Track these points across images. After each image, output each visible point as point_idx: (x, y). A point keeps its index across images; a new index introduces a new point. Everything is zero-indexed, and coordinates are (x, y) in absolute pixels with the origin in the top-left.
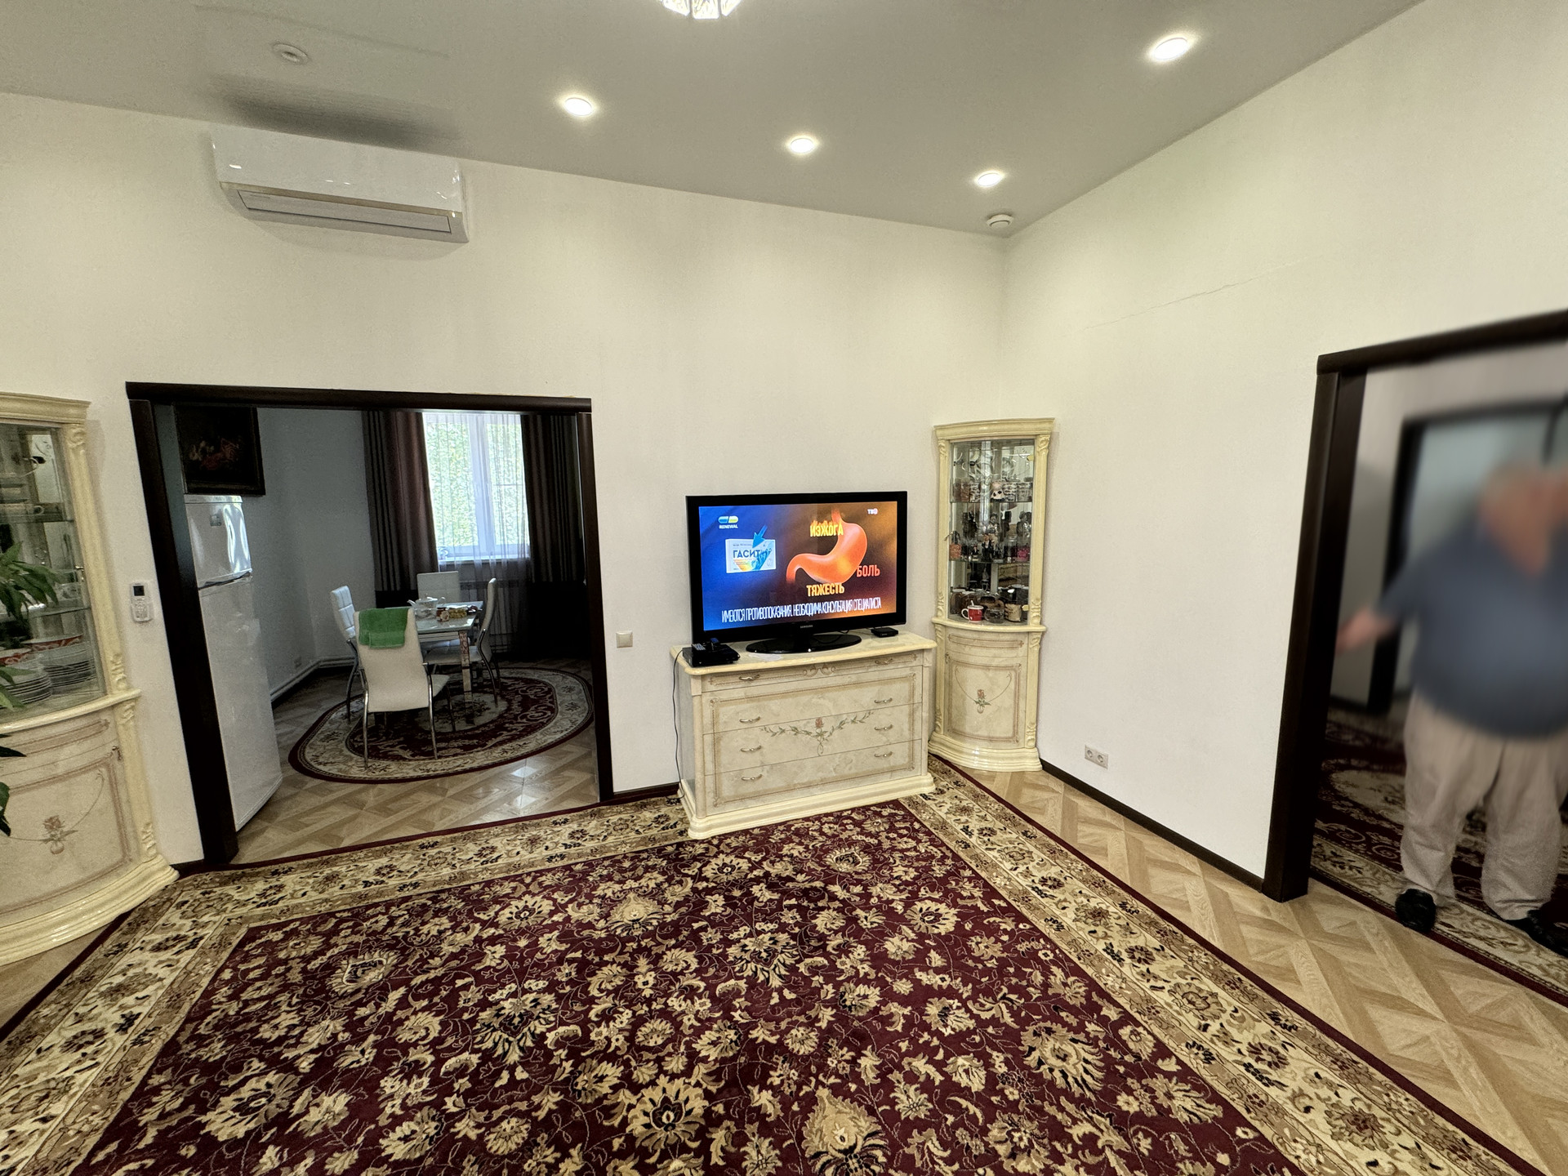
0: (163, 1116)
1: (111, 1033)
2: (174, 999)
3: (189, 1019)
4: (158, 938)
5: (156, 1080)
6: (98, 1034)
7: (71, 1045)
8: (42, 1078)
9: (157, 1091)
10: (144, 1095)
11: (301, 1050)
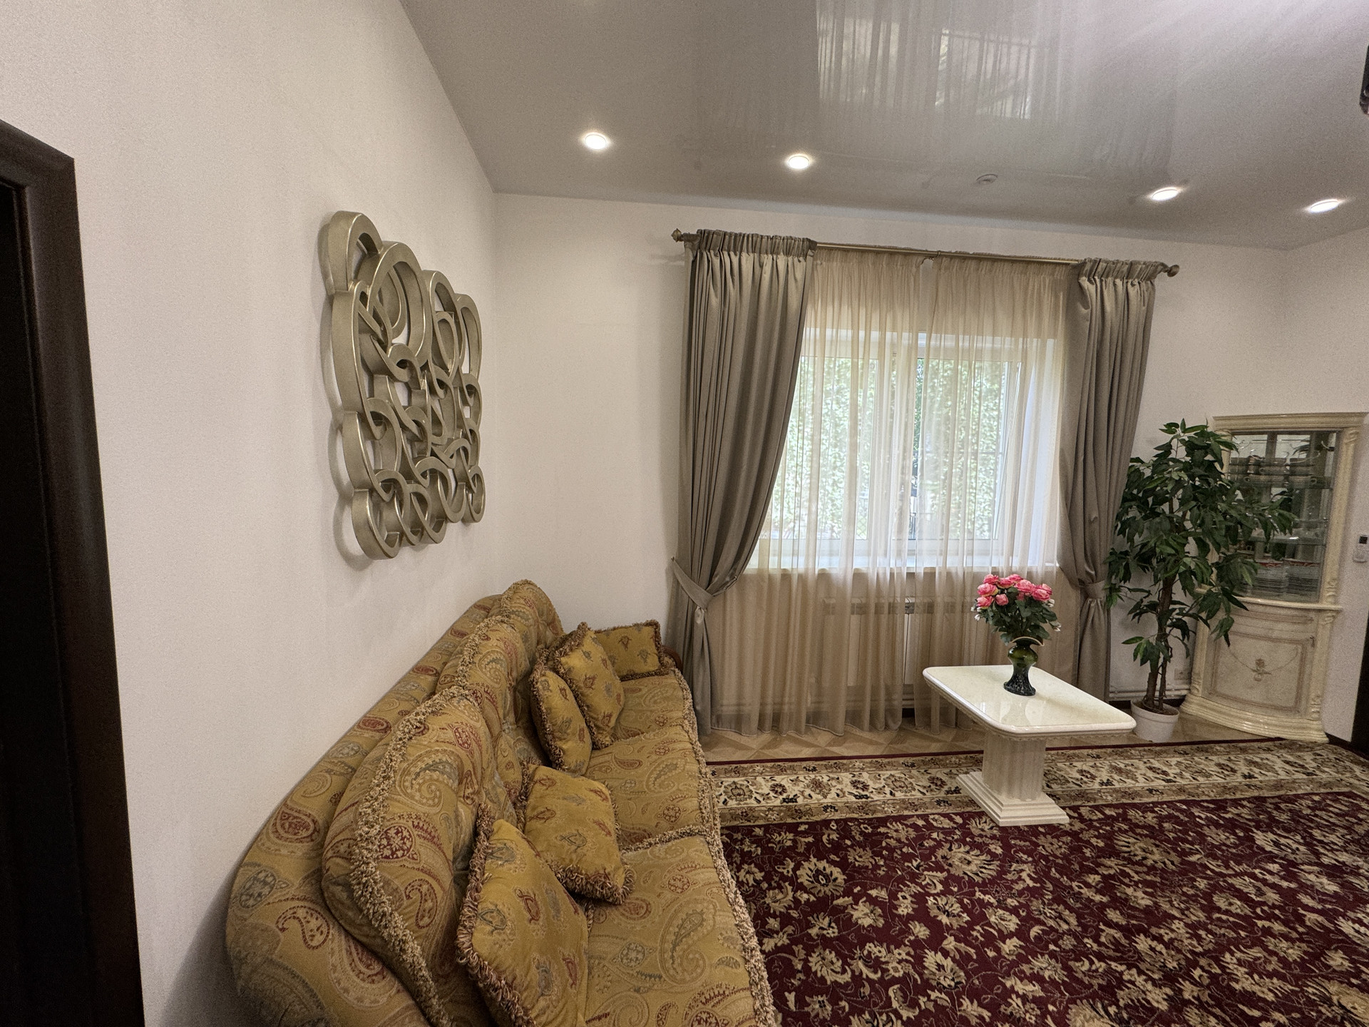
0: (1238, 815)
1: (1239, 774)
2: (1278, 785)
3: (1279, 797)
4: (1291, 759)
5: (1245, 803)
6: (1234, 771)
7: (1219, 765)
8: (1202, 766)
9: (1243, 807)
10: (1236, 803)
11: (1330, 854)
